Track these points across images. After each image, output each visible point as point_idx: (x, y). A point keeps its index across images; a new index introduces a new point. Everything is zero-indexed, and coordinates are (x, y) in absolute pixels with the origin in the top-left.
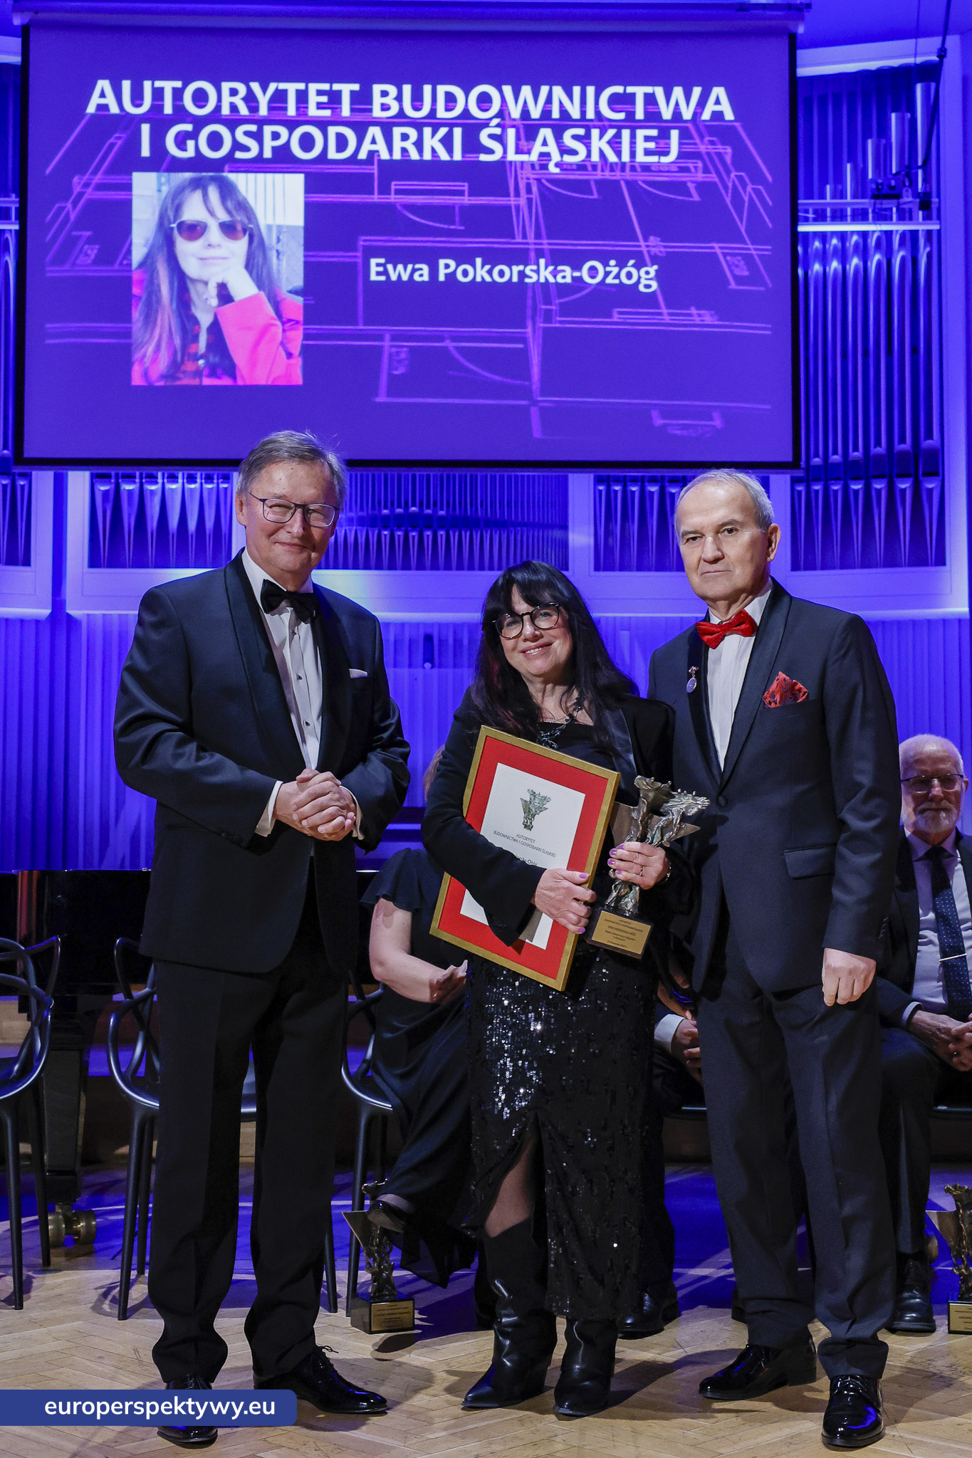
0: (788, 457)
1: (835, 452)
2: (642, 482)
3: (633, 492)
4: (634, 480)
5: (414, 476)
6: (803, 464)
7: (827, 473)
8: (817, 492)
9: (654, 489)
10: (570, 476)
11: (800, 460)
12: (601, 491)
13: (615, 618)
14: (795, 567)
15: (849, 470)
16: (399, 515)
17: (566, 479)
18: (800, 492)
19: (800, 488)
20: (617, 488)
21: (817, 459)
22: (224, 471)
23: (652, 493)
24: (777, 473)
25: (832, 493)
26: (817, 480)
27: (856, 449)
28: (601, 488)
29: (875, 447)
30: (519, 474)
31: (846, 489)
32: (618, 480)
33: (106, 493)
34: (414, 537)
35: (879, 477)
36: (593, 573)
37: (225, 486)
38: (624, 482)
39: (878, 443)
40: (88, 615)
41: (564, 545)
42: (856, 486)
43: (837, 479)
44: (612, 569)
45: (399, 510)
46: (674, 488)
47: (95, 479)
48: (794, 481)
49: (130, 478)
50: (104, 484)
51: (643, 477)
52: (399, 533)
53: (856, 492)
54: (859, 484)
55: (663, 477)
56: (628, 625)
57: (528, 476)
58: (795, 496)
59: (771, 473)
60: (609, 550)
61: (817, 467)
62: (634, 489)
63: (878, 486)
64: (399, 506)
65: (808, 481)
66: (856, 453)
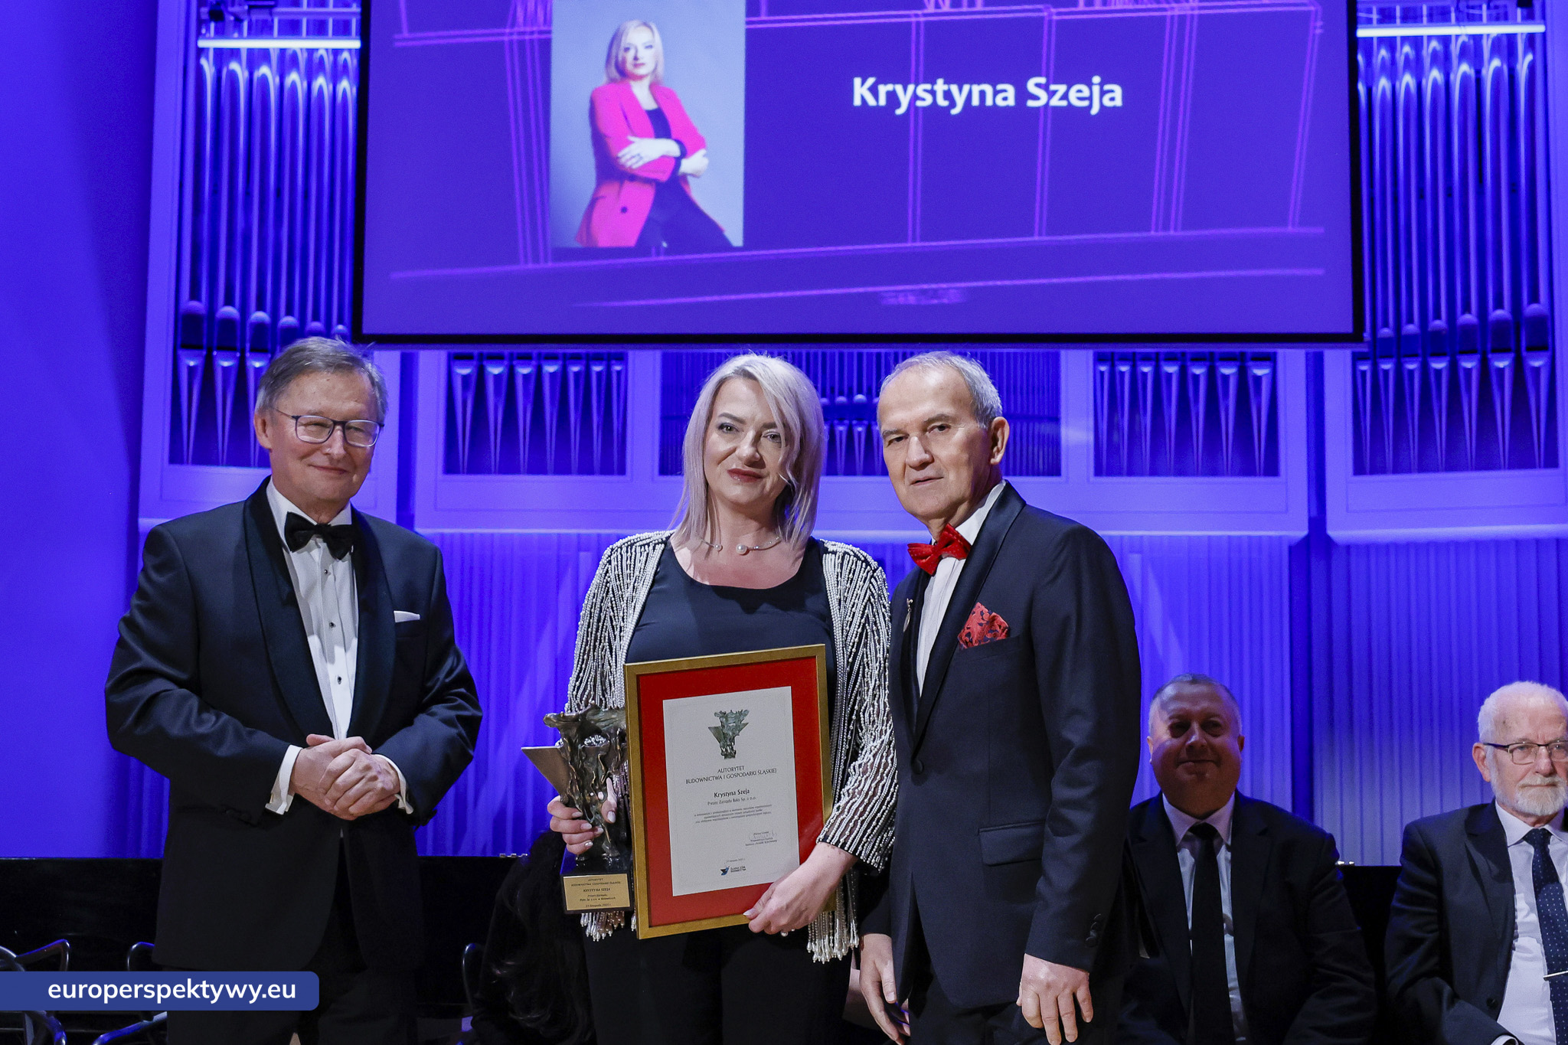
0: (1346, 326)
1: (1410, 321)
2: (1156, 360)
3: (1145, 374)
4: (1146, 358)
5: (860, 355)
6: (1367, 336)
7: (1400, 348)
8: (1386, 372)
9: (1172, 369)
10: (1063, 353)
11: (1364, 330)
12: (1102, 373)
13: (1122, 537)
14: (1359, 469)
15: (1431, 344)
16: (842, 405)
17: (1057, 357)
18: (1364, 373)
19: (1364, 367)
20: (1124, 369)
21: (1386, 330)
22: (614, 349)
23: (1170, 375)
24: (1332, 348)
25: (1406, 373)
26: (1387, 357)
27: (1438, 316)
28: (1103, 368)
29: (1463, 313)
30: (997, 350)
31: (1425, 368)
32: (1124, 358)
33: (466, 379)
34: (859, 433)
35: (1469, 352)
36: (1093, 479)
37: (618, 368)
38: (1133, 360)
39: (1467, 309)
40: (442, 535)
41: (1054, 443)
42: (1439, 365)
43: (1413, 356)
44: (1120, 474)
45: (842, 399)
46: (1200, 366)
47: (453, 359)
48: (1357, 358)
49: (496, 359)
50: (463, 366)
51: (1157, 354)
52: (841, 428)
53: (1438, 372)
54: (1440, 362)
55: (1184, 354)
56: (1137, 545)
57: (1008, 354)
58: (1357, 378)
59: (1326, 348)
60: (1113, 449)
61: (1386, 340)
62: (1146, 369)
63: (1468, 365)
64: (841, 394)
65: (1374, 358)
66: (1437, 322)
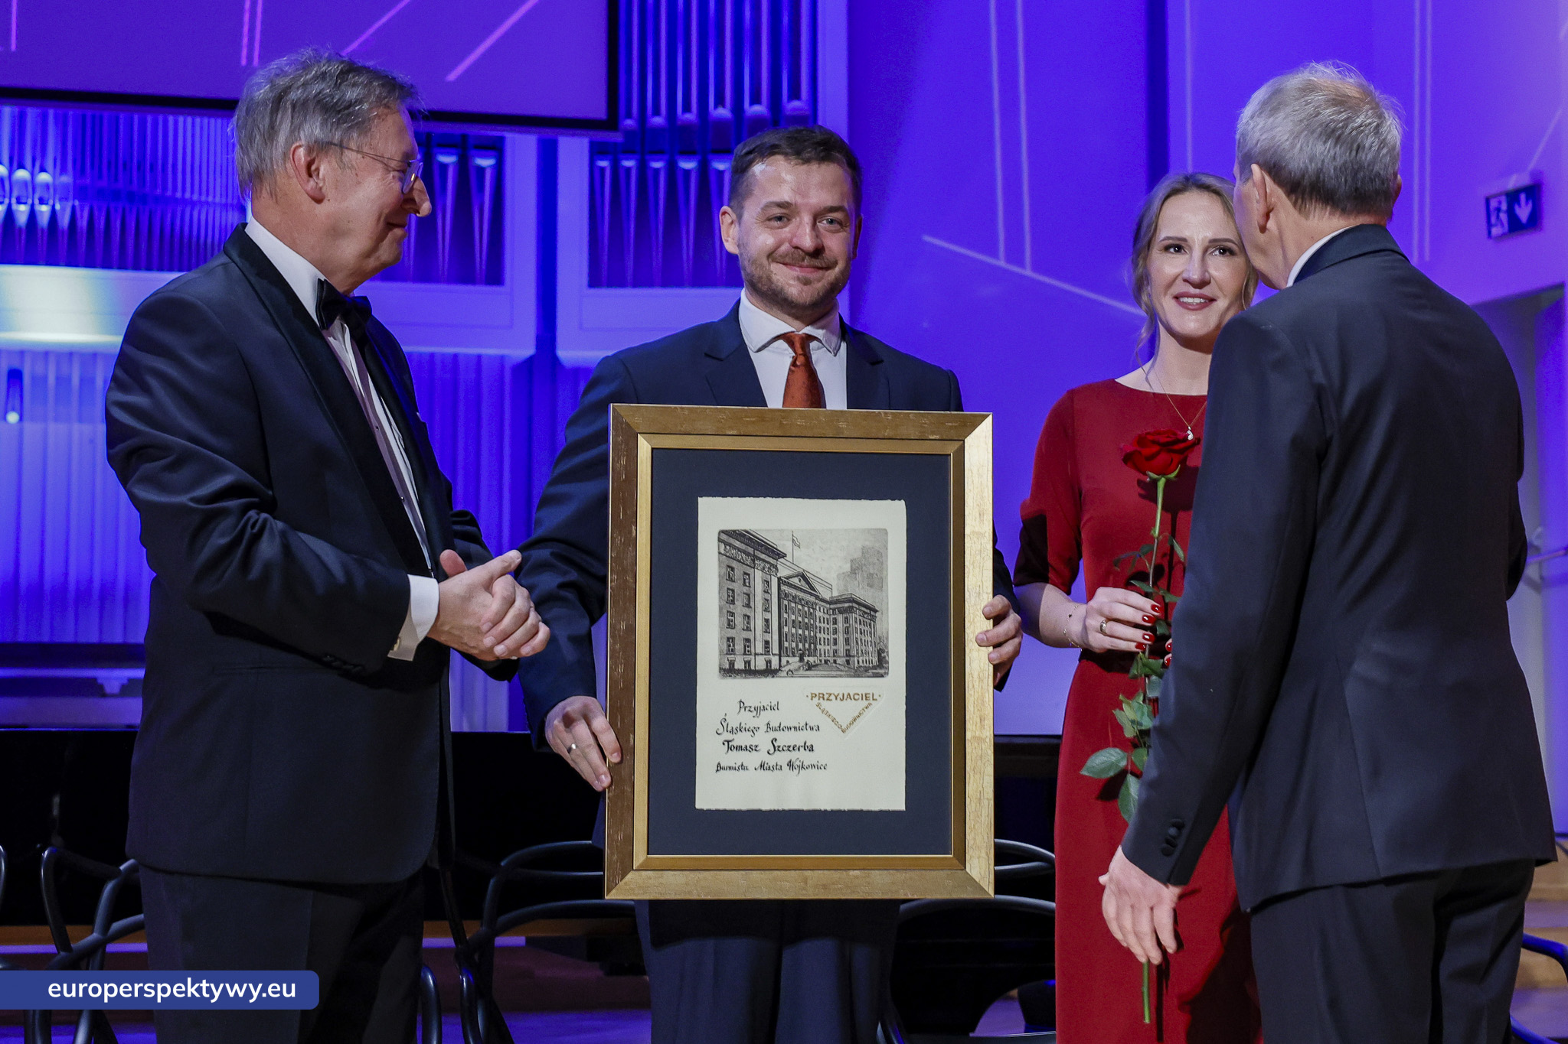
0: (601, 112)
1: (657, 112)
7: (644, 143)
8: (628, 170)
11: (617, 118)
14: (595, 281)
15: (678, 140)
18: (602, 170)
19: (603, 164)
21: (629, 122)
24: (568, 135)
25: (651, 173)
26: (629, 153)
27: (688, 109)
29: (716, 107)
31: (672, 168)
39: (720, 101)
42: (688, 165)
43: (657, 154)
48: (595, 151)
53: (688, 172)
54: (689, 162)
58: (595, 176)
61: (628, 134)
65: (616, 155)
66: (689, 115)
